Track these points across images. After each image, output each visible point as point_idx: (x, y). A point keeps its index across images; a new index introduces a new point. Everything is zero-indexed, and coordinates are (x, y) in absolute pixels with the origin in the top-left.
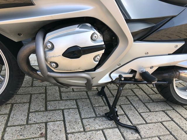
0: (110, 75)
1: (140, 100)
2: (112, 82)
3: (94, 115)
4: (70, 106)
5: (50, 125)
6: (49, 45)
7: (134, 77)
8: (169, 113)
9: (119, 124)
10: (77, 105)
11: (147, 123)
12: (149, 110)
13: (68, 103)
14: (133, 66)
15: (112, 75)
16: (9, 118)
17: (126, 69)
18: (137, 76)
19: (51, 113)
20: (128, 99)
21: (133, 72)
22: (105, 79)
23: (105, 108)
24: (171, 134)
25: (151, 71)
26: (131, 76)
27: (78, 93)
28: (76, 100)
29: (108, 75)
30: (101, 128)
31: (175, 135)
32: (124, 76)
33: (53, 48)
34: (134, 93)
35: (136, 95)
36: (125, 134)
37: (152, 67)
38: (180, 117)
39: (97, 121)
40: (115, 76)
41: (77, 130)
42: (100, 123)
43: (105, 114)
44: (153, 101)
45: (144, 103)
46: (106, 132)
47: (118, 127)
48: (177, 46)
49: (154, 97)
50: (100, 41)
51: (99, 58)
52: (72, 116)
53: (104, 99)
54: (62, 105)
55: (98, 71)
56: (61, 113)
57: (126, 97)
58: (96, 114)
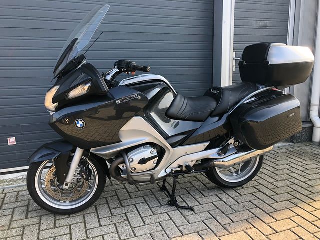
0: (165, 171)
1: (197, 189)
2: (168, 176)
3: (160, 205)
4: (140, 202)
5: (129, 215)
6: (131, 160)
7: (182, 169)
8: (220, 196)
9: (179, 208)
10: (145, 200)
11: (200, 205)
12: (204, 196)
13: (138, 200)
14: (180, 162)
15: (167, 171)
16: (98, 214)
17: (175, 165)
18: (184, 169)
19: (127, 208)
20: (187, 190)
21: (180, 166)
22: (162, 174)
23: (167, 199)
24: (218, 208)
25: (192, 165)
26: (180, 169)
27: (144, 192)
28: (143, 197)
29: (164, 171)
30: (166, 211)
31: (221, 209)
32: (174, 170)
33: (133, 160)
34: (192, 184)
35: (194, 186)
36: (183, 213)
37: (192, 162)
38: (229, 197)
39: (162, 208)
40: (169, 171)
41: (149, 215)
42: (165, 209)
43: (168, 202)
44: (209, 189)
45: (200, 192)
46: (169, 213)
47: (178, 210)
48: (205, 146)
49: (209, 186)
50: (155, 153)
51: (156, 162)
52: (143, 208)
53: (167, 193)
54: (133, 202)
55: (157, 169)
56: (134, 207)
57: (185, 189)
58: (161, 204)
